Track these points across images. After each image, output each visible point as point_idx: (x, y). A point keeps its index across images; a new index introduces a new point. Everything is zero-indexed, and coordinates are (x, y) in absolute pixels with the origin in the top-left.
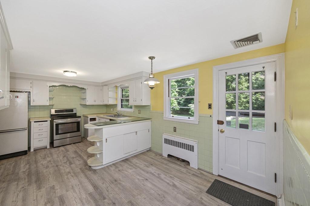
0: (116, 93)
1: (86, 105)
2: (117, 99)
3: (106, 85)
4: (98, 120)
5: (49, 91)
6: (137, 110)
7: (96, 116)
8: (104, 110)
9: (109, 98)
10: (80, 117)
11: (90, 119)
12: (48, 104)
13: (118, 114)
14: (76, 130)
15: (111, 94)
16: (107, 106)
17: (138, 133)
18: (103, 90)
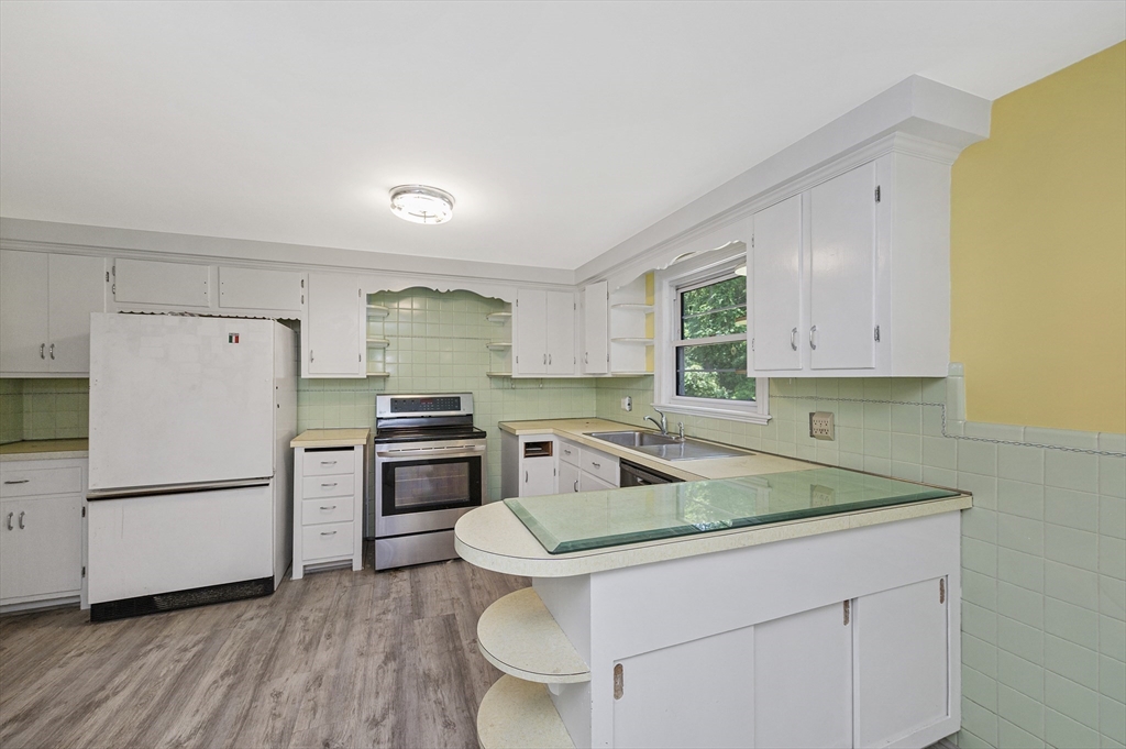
0: (649, 315)
1: (508, 378)
2: (650, 348)
3: (595, 279)
4: (561, 454)
5: (368, 317)
6: (797, 415)
7: (551, 431)
8: (588, 404)
9: (612, 344)
10: (482, 435)
11: (528, 445)
12: (362, 372)
13: (662, 430)
14: (465, 497)
15: (623, 321)
16: (600, 384)
17: (859, 610)
18: (582, 306)
